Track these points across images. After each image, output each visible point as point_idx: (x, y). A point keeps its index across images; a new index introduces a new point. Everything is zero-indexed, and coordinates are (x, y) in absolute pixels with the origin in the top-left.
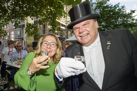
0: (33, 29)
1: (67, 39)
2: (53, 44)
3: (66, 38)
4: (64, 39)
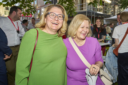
0: (67, 3)
1: (114, 16)
2: (60, 17)
3: (111, 16)
4: (109, 16)
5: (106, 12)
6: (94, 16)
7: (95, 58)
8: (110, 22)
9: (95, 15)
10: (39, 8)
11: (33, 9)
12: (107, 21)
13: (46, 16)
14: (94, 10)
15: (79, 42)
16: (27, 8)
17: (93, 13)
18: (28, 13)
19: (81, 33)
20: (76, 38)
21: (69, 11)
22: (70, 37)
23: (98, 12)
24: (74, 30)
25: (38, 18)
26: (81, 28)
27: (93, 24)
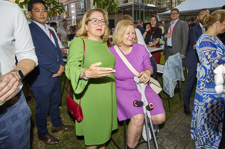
4: (165, 10)
5: (159, 4)
6: (143, 11)
7: (144, 66)
8: (165, 18)
9: (145, 9)
10: (66, 3)
11: (60, 6)
12: (160, 16)
13: (87, 23)
14: (143, 2)
15: (126, 50)
16: (52, 6)
17: (142, 7)
18: (54, 12)
19: (127, 39)
20: (123, 46)
21: (110, 7)
22: (116, 45)
23: (149, 5)
24: (119, 37)
25: (66, 18)
26: (126, 35)
27: (143, 22)
